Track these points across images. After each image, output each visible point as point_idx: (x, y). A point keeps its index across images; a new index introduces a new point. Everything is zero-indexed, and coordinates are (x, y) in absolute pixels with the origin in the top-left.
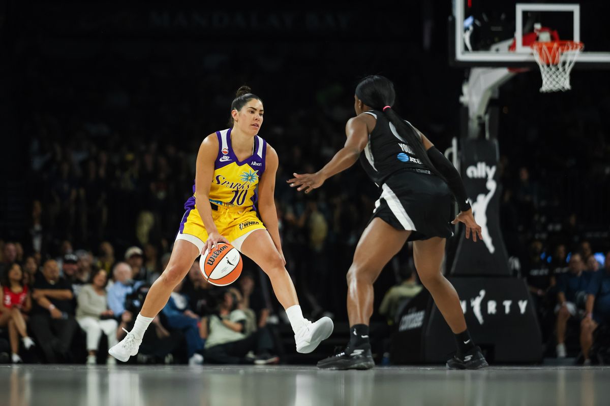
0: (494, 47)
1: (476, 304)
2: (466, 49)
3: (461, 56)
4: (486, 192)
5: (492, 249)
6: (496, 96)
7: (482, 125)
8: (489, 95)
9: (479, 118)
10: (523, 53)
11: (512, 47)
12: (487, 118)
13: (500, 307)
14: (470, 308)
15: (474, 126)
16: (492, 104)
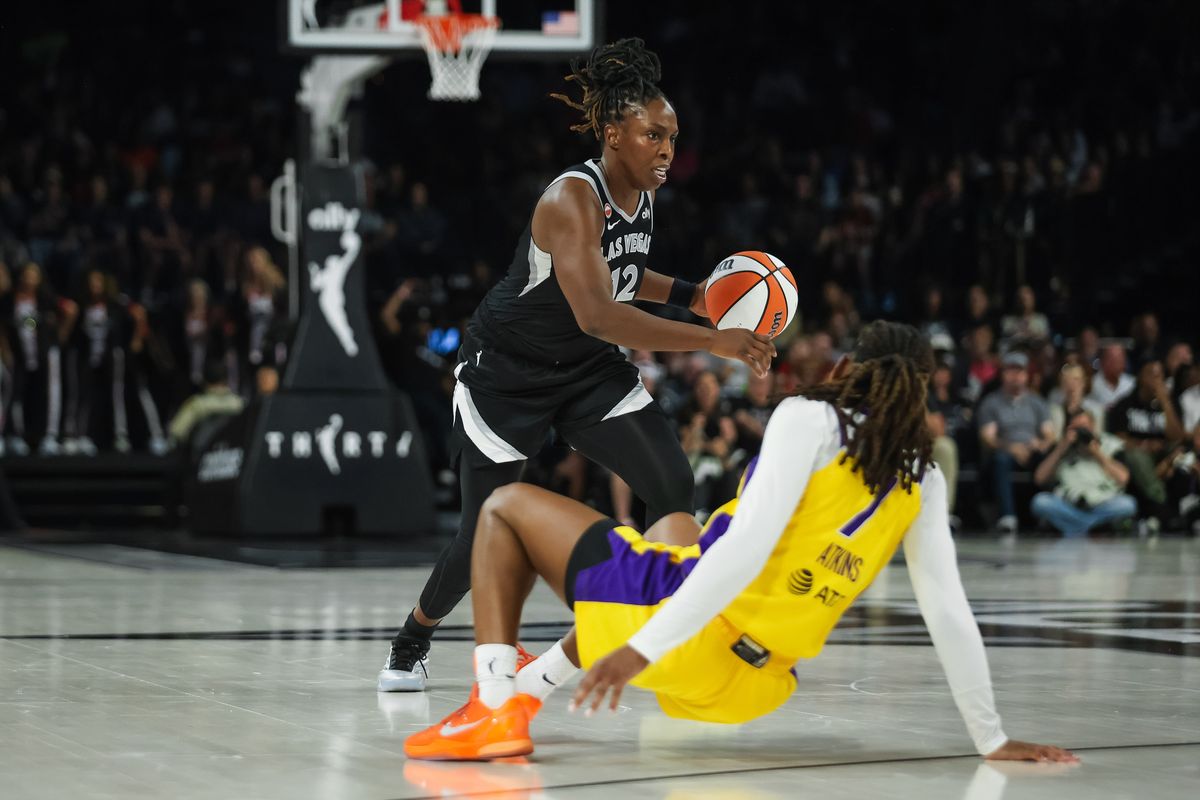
0: (354, 16)
1: (326, 438)
2: (307, 26)
3: (299, 37)
4: (341, 252)
5: (350, 346)
6: (358, 92)
7: (335, 142)
8: (345, 93)
9: (331, 131)
10: (400, 34)
11: (383, 19)
12: (342, 131)
13: (366, 445)
14: (315, 446)
15: (321, 143)
16: (352, 107)
